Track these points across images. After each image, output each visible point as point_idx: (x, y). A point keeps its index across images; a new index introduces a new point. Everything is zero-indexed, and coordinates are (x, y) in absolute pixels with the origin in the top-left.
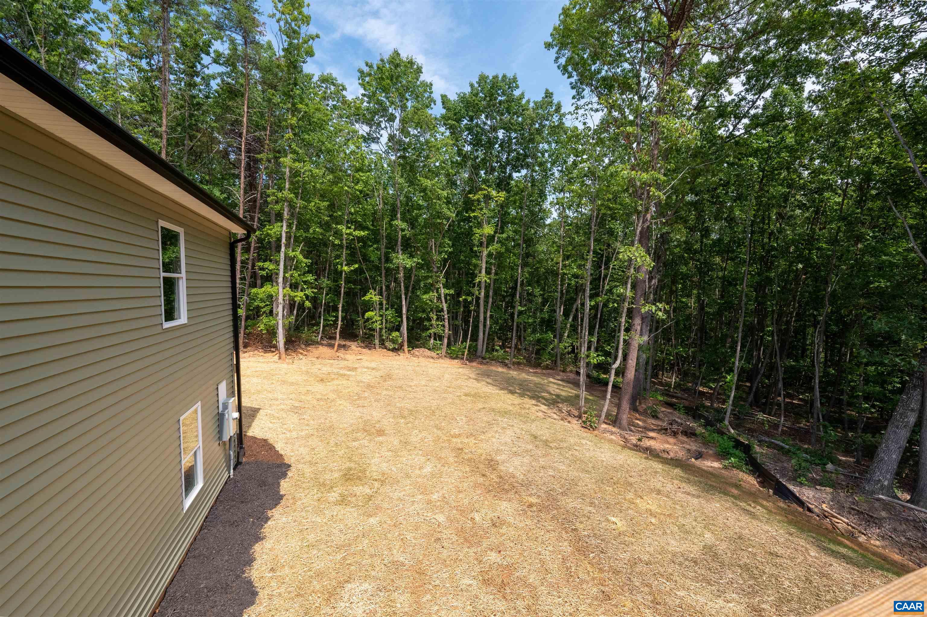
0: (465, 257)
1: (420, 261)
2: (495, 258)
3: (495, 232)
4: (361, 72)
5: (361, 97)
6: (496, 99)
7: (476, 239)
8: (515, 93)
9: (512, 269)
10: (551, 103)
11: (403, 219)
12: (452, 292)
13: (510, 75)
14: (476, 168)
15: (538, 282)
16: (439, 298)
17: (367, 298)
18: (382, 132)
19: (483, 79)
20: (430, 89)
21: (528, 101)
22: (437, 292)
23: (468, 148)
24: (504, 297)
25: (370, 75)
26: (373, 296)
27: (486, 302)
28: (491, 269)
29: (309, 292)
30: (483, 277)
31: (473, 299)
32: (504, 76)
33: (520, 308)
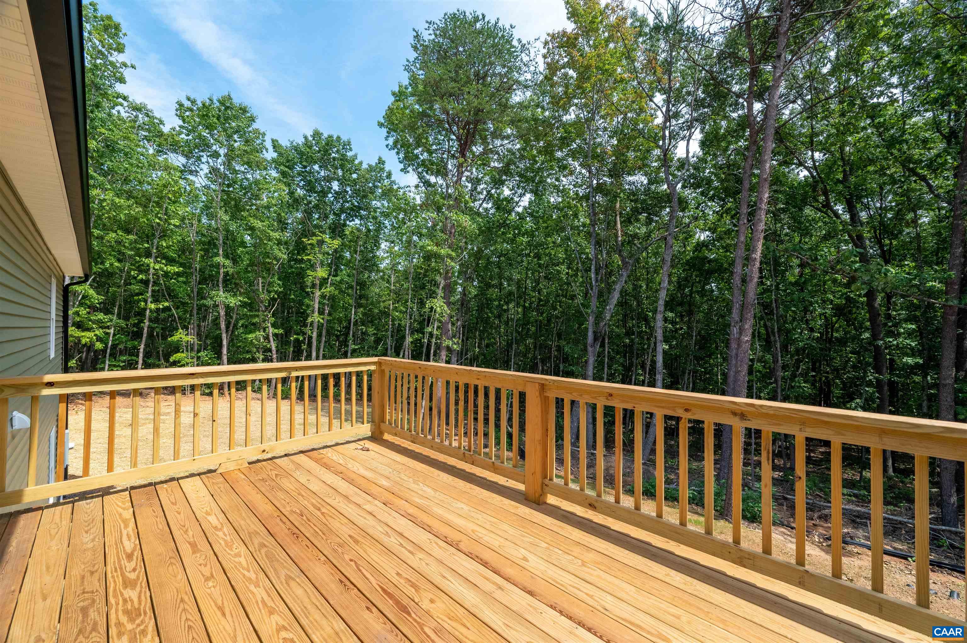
0: (296, 296)
1: (246, 300)
2: (329, 300)
3: (330, 275)
4: (181, 105)
5: (178, 129)
6: (330, 154)
7: (309, 281)
8: (348, 154)
9: (346, 309)
10: (382, 170)
11: (226, 256)
12: (281, 331)
13: (344, 138)
14: (308, 213)
15: (372, 322)
16: (267, 338)
17: (175, 338)
18: (202, 166)
19: (317, 134)
20: (263, 137)
21: (361, 163)
22: (264, 331)
23: (300, 192)
24: (337, 336)
25: (191, 110)
26: (183, 337)
27: (319, 341)
28: (324, 310)
29: (99, 332)
30: (316, 318)
31: (305, 339)
32: (338, 137)
33: (353, 346)
